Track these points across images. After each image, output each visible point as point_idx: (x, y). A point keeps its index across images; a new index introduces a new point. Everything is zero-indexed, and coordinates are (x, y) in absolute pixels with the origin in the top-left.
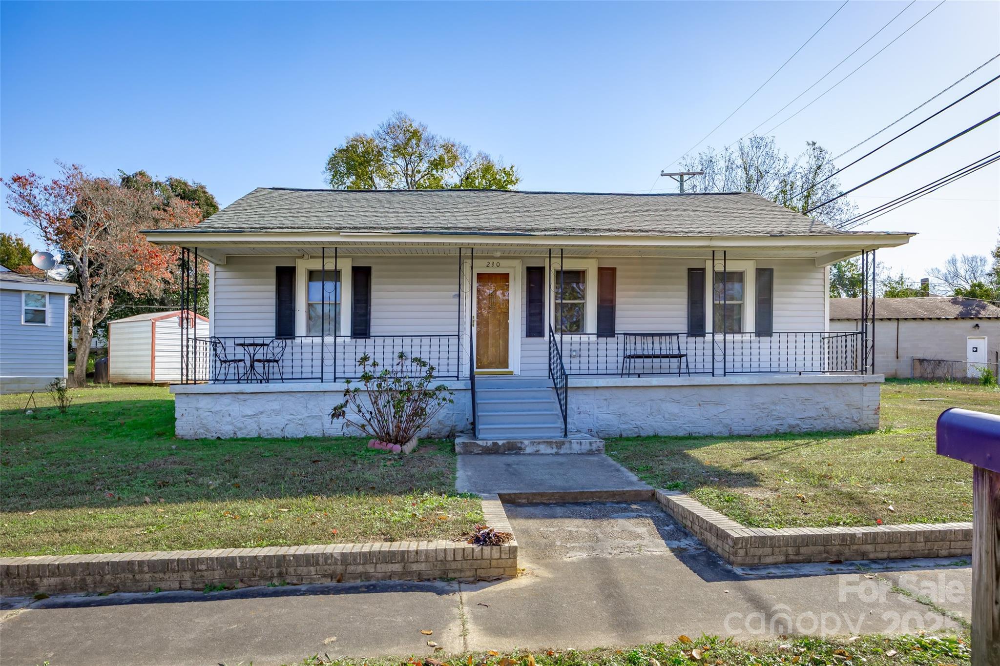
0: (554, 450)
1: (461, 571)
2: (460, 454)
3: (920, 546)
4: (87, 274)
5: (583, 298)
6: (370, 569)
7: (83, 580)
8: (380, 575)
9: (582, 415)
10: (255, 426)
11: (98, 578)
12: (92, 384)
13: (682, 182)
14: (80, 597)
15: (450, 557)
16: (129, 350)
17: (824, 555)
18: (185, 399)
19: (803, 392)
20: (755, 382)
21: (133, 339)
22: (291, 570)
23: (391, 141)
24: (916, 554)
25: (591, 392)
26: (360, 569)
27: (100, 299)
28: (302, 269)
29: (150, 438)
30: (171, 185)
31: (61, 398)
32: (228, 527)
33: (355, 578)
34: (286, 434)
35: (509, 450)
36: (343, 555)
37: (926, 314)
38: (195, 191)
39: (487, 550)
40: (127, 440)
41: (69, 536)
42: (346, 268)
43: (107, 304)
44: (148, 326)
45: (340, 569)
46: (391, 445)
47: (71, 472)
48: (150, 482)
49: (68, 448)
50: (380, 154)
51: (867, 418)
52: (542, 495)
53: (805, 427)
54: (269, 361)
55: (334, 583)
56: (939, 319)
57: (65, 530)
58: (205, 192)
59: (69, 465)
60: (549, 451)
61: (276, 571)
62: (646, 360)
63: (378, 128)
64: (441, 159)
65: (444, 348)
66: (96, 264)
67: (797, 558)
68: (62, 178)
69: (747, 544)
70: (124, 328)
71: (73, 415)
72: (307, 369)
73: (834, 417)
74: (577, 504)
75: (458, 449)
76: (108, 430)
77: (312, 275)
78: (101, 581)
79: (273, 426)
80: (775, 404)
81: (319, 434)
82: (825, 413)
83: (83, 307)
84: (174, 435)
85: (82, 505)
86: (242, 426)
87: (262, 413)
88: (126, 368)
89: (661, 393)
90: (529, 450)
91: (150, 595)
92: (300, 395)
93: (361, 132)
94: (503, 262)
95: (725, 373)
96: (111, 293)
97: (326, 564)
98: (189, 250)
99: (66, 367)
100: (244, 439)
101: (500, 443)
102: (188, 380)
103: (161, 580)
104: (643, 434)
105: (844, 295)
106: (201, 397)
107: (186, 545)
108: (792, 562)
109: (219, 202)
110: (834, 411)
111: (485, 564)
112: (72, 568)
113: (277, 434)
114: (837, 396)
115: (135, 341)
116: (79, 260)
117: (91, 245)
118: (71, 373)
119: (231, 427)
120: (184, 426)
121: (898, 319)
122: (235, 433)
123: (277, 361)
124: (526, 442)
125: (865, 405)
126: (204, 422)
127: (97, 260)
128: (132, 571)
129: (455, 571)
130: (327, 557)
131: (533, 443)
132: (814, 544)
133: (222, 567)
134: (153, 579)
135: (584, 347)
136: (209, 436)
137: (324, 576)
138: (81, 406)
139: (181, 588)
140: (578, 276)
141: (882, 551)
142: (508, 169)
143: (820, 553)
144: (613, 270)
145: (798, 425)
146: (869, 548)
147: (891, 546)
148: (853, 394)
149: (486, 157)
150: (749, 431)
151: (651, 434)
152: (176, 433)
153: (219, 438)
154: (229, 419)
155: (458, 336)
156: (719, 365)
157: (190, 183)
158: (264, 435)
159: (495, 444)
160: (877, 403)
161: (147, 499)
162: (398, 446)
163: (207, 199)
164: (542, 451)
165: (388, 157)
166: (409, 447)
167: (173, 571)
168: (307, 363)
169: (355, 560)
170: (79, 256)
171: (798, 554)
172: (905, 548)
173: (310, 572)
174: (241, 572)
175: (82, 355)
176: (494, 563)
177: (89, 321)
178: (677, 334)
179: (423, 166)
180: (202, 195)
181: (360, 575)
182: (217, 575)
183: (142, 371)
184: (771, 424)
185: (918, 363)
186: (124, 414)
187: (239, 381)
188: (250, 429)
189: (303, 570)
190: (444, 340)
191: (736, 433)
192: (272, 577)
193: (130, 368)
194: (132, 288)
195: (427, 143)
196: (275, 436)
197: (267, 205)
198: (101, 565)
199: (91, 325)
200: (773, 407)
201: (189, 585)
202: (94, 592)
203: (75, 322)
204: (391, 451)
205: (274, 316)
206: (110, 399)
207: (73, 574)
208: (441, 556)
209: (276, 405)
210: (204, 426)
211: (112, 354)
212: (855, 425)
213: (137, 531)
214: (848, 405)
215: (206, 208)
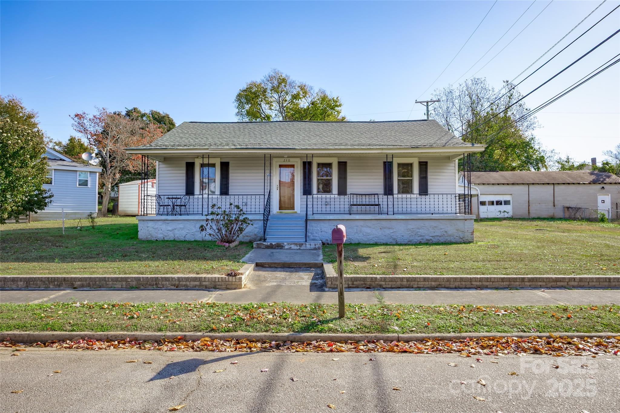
0: (298, 247)
1: (221, 285)
2: (255, 248)
3: (405, 283)
4: (108, 161)
5: (331, 176)
6: (188, 283)
7: (89, 283)
8: (191, 286)
9: (323, 233)
10: (172, 235)
11: (94, 283)
12: (111, 216)
13: (427, 106)
14: (88, 289)
15: (217, 280)
16: (127, 199)
17: (364, 285)
18: (142, 222)
19: (433, 223)
20: (408, 218)
21: (130, 193)
22: (160, 283)
23: (270, 85)
24: (403, 286)
25: (327, 222)
26: (184, 283)
27: (114, 174)
28: (198, 163)
29: (127, 239)
30: (152, 114)
31: (92, 222)
32: (143, 269)
33: (183, 287)
34: (186, 239)
35: (277, 247)
36: (178, 278)
37: (571, 181)
38: (164, 117)
39: (230, 278)
40: (117, 240)
41: (86, 270)
42: (217, 162)
43: (118, 176)
44: (137, 187)
45: (177, 283)
46: (225, 243)
47: (91, 251)
48: (120, 255)
49: (91, 242)
50: (265, 91)
51: (468, 236)
52: (275, 263)
53: (435, 240)
54: (182, 206)
55: (175, 288)
56: (579, 184)
57: (85, 268)
58: (169, 117)
59: (91, 248)
60: (296, 248)
61: (155, 283)
62: (367, 207)
63: (263, 78)
64: (298, 94)
65: (257, 200)
66: (113, 156)
67: (352, 286)
68: (97, 114)
69: (332, 280)
70: (126, 188)
71: (97, 229)
72: (196, 210)
73: (450, 236)
74: (289, 268)
75: (254, 246)
76: (110, 236)
77: (202, 165)
78: (95, 284)
79: (180, 235)
80: (418, 229)
81: (201, 239)
82: (445, 234)
83: (106, 178)
84: (138, 238)
85: (93, 261)
86: (167, 235)
87: (175, 229)
88: (126, 208)
89: (361, 223)
90: (286, 247)
91: (111, 289)
92: (192, 221)
93: (254, 80)
94: (291, 159)
95: (394, 213)
96: (120, 170)
97: (172, 281)
98: (145, 156)
99: (97, 207)
100: (167, 241)
101: (274, 244)
102: (144, 214)
103: (115, 284)
104: (353, 242)
105: (533, 170)
106: (149, 222)
107: (125, 273)
108: (351, 287)
109: (176, 122)
110: (450, 233)
111: (230, 283)
112: (86, 279)
113: (182, 238)
114: (451, 225)
115: (131, 195)
116: (105, 154)
117: (110, 146)
118: (100, 210)
119: (162, 235)
120: (142, 234)
121: (553, 184)
122: (164, 238)
123: (185, 206)
124: (285, 244)
125: (466, 230)
126: (151, 233)
127: (113, 155)
128: (105, 281)
129: (219, 285)
130: (172, 278)
131: (288, 244)
132: (360, 281)
133: (136, 281)
134: (113, 284)
135: (332, 200)
136: (152, 239)
137: (172, 285)
138: (102, 226)
139: (122, 288)
140: (329, 165)
141: (389, 285)
142: (335, 99)
143: (362, 284)
144: (346, 163)
145: (431, 239)
146: (383, 283)
147: (392, 282)
148: (460, 224)
149: (323, 92)
150: (406, 242)
151: (357, 242)
152: (139, 237)
153: (157, 240)
154: (161, 232)
155: (264, 195)
156: (391, 210)
157: (161, 113)
158: (176, 239)
159: (271, 244)
160: (472, 229)
161: (117, 260)
162: (228, 244)
163: (170, 120)
164: (293, 248)
165: (268, 94)
166: (232, 245)
167: (119, 281)
168: (196, 207)
169: (182, 280)
170: (105, 152)
171: (353, 284)
172: (399, 283)
173: (166, 283)
174: (142, 282)
175: (106, 200)
176: (233, 283)
177: (109, 184)
178: (377, 194)
179: (288, 98)
180: (167, 119)
181: (185, 285)
182: (134, 283)
183: (134, 209)
184: (418, 239)
185: (566, 209)
186: (119, 229)
187: (167, 214)
188: (170, 236)
189: (164, 283)
190: (258, 197)
191: (399, 243)
192: (153, 285)
193: (128, 208)
194: (131, 168)
195: (290, 84)
196: (181, 240)
197: (186, 132)
198: (95, 278)
199: (110, 186)
200: (418, 230)
201: (124, 286)
202: (93, 287)
203: (102, 185)
204: (224, 246)
205: (185, 185)
206: (116, 223)
207: (86, 281)
208: (214, 280)
209: (181, 226)
210: (150, 235)
211: (120, 200)
212: (461, 240)
213: (110, 269)
214: (457, 230)
215: (169, 125)
